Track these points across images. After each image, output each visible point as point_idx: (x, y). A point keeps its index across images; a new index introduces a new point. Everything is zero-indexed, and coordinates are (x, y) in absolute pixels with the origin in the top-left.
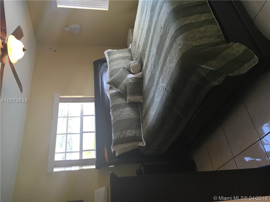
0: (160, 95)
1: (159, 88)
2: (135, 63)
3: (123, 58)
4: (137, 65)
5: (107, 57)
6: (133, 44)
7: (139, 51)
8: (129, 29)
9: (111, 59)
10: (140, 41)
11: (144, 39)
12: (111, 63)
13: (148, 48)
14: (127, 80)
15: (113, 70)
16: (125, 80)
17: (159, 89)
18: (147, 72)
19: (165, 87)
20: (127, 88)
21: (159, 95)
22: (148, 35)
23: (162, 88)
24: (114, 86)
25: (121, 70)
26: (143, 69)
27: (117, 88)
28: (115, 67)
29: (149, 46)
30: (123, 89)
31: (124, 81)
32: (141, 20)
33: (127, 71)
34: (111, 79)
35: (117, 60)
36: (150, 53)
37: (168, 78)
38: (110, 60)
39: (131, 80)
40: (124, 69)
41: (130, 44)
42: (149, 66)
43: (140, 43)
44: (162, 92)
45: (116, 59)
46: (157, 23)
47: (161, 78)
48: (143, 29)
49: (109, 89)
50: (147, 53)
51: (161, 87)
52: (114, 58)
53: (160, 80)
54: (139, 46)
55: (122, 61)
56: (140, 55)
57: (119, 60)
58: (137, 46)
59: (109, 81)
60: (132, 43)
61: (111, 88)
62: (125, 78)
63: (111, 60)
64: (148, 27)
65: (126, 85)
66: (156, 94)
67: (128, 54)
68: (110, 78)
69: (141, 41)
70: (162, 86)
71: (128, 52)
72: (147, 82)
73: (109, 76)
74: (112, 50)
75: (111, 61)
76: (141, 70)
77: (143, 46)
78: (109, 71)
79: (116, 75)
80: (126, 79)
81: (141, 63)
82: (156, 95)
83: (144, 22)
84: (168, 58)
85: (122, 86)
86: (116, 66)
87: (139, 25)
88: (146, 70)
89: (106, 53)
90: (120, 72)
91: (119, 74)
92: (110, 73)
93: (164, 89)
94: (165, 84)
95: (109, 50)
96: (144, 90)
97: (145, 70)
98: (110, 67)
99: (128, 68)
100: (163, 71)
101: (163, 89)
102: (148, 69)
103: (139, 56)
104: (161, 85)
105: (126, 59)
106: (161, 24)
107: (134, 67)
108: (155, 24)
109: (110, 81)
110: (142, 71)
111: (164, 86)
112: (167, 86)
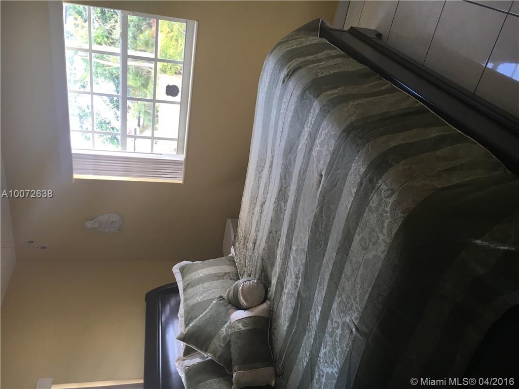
0: (338, 350)
1: (333, 332)
2: (250, 280)
3: (217, 278)
4: (256, 285)
5: (178, 278)
6: (239, 244)
7: (256, 255)
8: (226, 221)
9: (188, 282)
10: (257, 231)
11: (269, 222)
12: (190, 291)
13: (283, 239)
14: (230, 327)
15: (193, 306)
16: (226, 326)
17: (331, 336)
18: (284, 298)
19: (356, 322)
20: (232, 347)
21: (335, 354)
22: (281, 208)
23: (342, 330)
24: (197, 347)
25: (214, 302)
26: (270, 293)
27: (206, 351)
28: (198, 298)
29: (286, 232)
30: (220, 350)
31: (224, 331)
32: (259, 186)
33: (230, 306)
34: (188, 328)
35: (204, 283)
36: (291, 248)
37: (365, 294)
38: (186, 283)
39: (240, 326)
40: (222, 301)
41: (232, 247)
42: (290, 281)
43: (260, 234)
44: (347, 341)
45: (201, 281)
46: (305, 171)
47: (337, 300)
48: (264, 203)
49: (182, 355)
50: (279, 252)
51: (340, 329)
52: (197, 278)
53: (335, 306)
54: (255, 243)
55: (216, 283)
56: (260, 261)
57: (208, 282)
58: (250, 245)
59: (185, 333)
60: (237, 245)
61: (188, 352)
62: (226, 322)
63: (188, 284)
64: (280, 191)
65: (228, 340)
66: (323, 351)
67: (227, 268)
68: (187, 325)
69: (261, 230)
70: (344, 323)
71: (228, 265)
72: (287, 324)
73: (183, 322)
74: (191, 262)
75: (189, 286)
76: (265, 299)
77: (268, 238)
78: (183, 310)
79: (201, 316)
80: (228, 324)
81: (265, 281)
82: (321, 354)
83: (267, 185)
84: (357, 238)
85: (217, 344)
86: (200, 296)
87: (254, 198)
88: (281, 296)
89: (176, 269)
90: (211, 308)
91: (209, 314)
92: (187, 312)
93: (351, 332)
94: (356, 315)
95: (184, 263)
96: (277, 350)
97: (278, 296)
98: (185, 300)
99: (230, 298)
100: (343, 280)
101: (347, 332)
102: (286, 291)
103: (258, 265)
104: (339, 321)
105: (224, 279)
106: (317, 170)
107: (247, 292)
108: (299, 176)
109: (188, 331)
110: (269, 301)
111: (351, 320)
112: (362, 319)
